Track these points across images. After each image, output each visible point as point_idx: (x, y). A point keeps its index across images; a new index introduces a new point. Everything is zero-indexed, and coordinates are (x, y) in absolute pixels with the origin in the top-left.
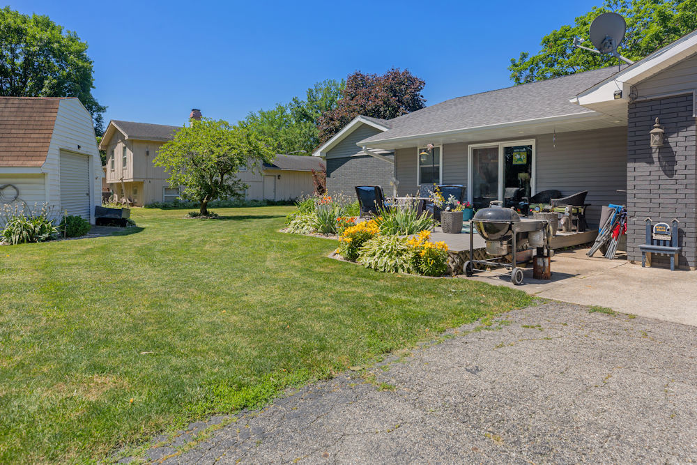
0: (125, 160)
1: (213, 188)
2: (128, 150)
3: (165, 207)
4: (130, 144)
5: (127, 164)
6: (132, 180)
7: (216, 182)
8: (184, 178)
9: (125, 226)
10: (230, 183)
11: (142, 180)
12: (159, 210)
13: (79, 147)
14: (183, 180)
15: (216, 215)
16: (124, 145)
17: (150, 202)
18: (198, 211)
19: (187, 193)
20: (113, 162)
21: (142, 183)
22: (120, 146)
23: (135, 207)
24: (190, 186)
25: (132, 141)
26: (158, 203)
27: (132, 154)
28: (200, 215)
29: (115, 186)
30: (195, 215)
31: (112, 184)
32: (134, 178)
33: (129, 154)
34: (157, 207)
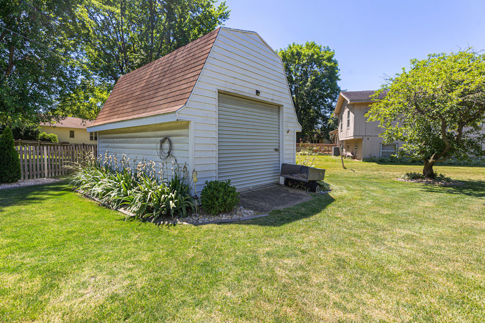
0: (349, 121)
1: (447, 143)
2: (351, 112)
3: (381, 162)
4: (352, 107)
5: (350, 125)
6: (353, 138)
7: (450, 136)
8: (401, 131)
9: (314, 191)
10: (473, 136)
11: (361, 138)
12: (375, 164)
13: (258, 92)
14: (400, 134)
15: (448, 180)
16: (348, 110)
17: (367, 156)
18: (419, 169)
19: (405, 149)
20: (342, 124)
21: (361, 140)
22: (347, 110)
23: (356, 160)
24: (410, 142)
25: (354, 105)
26: (375, 157)
27: (353, 115)
28: (422, 178)
29: (344, 143)
30: (414, 177)
31: (342, 141)
32: (354, 136)
33: (352, 115)
34: (373, 161)
